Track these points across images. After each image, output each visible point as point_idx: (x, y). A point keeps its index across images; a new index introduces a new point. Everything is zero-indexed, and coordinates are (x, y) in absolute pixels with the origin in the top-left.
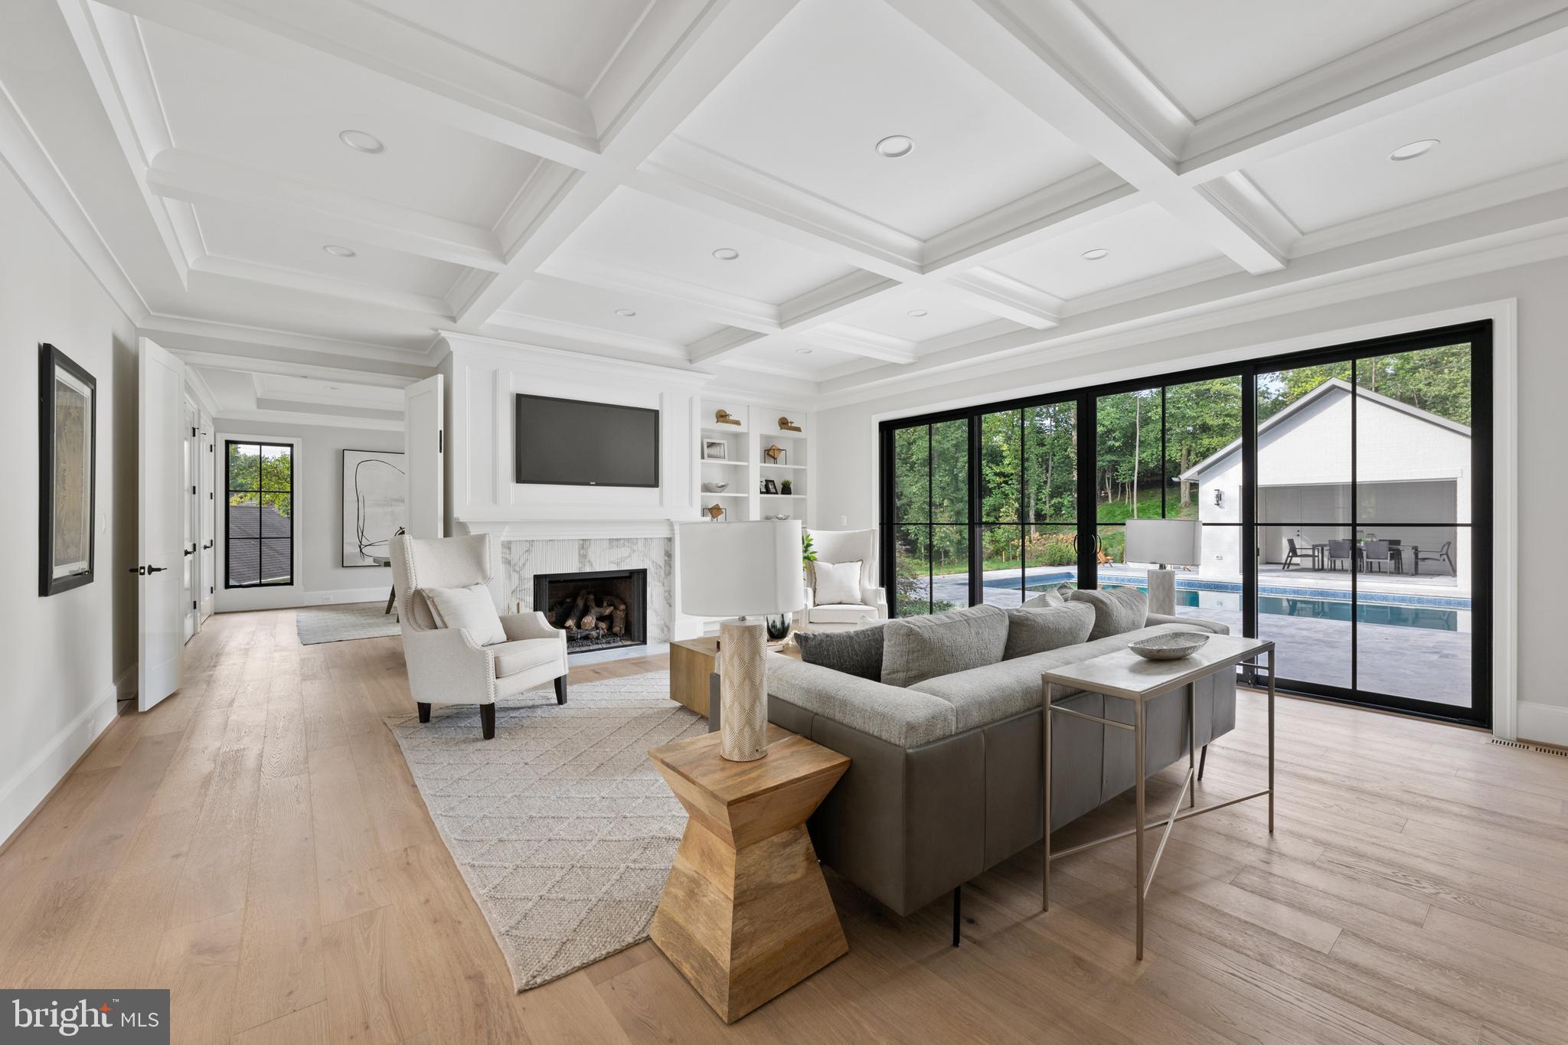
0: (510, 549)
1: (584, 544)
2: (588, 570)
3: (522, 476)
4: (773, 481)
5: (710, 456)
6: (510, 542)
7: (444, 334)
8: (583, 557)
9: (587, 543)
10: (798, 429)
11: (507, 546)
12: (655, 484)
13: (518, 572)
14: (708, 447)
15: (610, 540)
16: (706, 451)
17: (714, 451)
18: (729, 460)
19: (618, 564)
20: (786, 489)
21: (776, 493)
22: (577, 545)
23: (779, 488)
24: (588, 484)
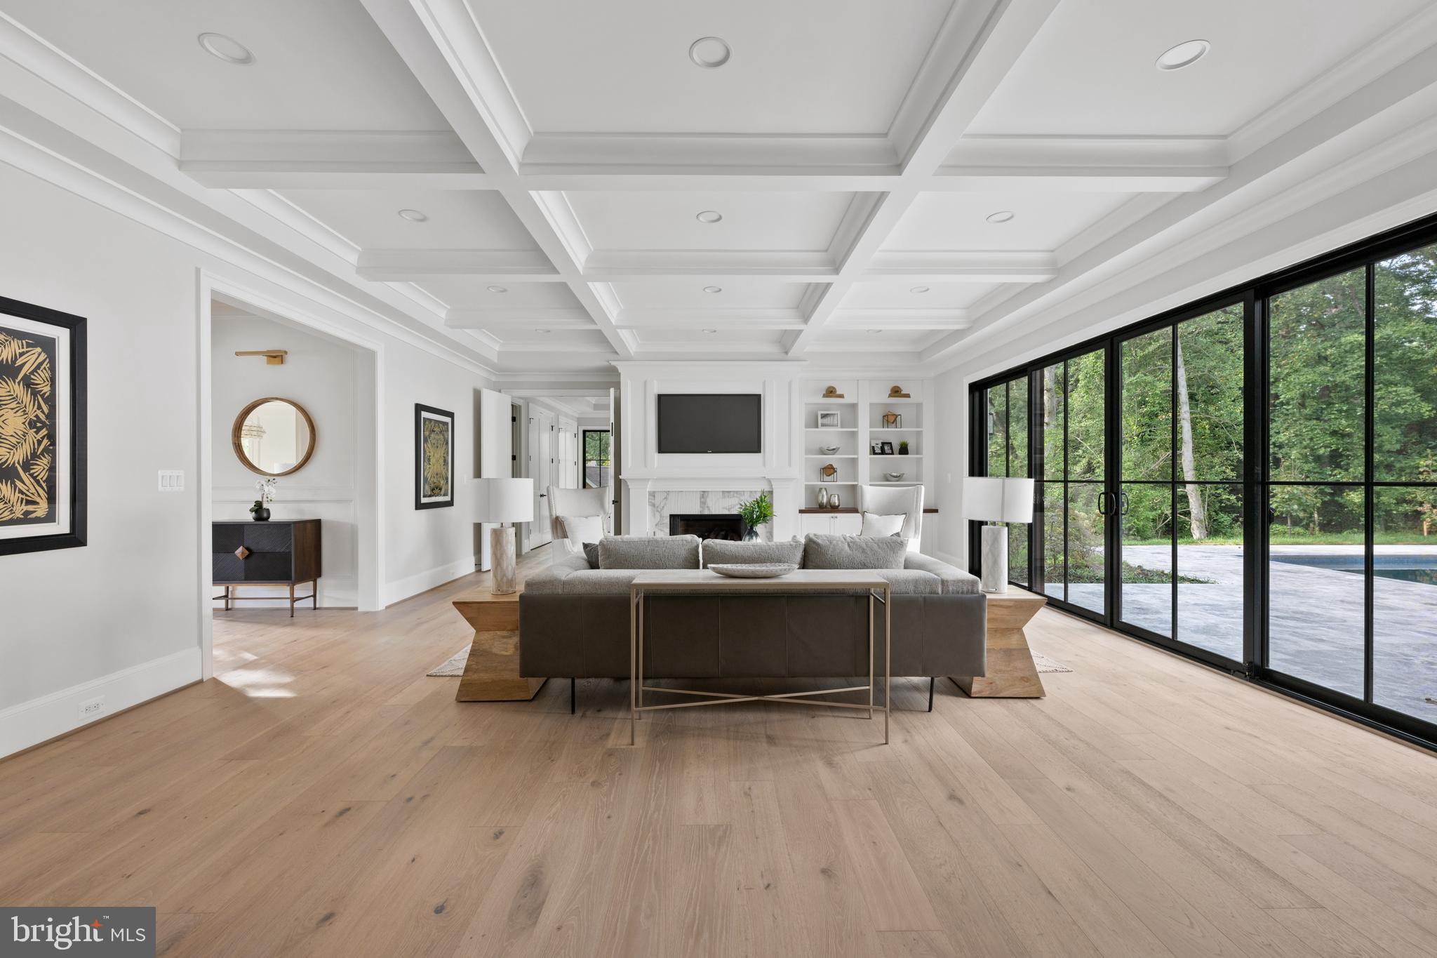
0: (654, 496)
1: (704, 494)
2: (706, 512)
3: (663, 448)
4: (891, 443)
5: (823, 425)
6: (654, 492)
7: (613, 363)
8: (703, 503)
9: (706, 494)
10: (908, 396)
11: (653, 494)
12: (758, 451)
13: (660, 512)
14: (822, 418)
15: (723, 492)
16: (820, 421)
17: (826, 421)
18: (842, 427)
19: (729, 510)
20: (904, 450)
21: (892, 453)
22: (698, 496)
23: (896, 447)
24: (706, 452)
